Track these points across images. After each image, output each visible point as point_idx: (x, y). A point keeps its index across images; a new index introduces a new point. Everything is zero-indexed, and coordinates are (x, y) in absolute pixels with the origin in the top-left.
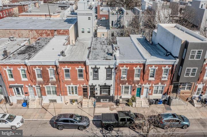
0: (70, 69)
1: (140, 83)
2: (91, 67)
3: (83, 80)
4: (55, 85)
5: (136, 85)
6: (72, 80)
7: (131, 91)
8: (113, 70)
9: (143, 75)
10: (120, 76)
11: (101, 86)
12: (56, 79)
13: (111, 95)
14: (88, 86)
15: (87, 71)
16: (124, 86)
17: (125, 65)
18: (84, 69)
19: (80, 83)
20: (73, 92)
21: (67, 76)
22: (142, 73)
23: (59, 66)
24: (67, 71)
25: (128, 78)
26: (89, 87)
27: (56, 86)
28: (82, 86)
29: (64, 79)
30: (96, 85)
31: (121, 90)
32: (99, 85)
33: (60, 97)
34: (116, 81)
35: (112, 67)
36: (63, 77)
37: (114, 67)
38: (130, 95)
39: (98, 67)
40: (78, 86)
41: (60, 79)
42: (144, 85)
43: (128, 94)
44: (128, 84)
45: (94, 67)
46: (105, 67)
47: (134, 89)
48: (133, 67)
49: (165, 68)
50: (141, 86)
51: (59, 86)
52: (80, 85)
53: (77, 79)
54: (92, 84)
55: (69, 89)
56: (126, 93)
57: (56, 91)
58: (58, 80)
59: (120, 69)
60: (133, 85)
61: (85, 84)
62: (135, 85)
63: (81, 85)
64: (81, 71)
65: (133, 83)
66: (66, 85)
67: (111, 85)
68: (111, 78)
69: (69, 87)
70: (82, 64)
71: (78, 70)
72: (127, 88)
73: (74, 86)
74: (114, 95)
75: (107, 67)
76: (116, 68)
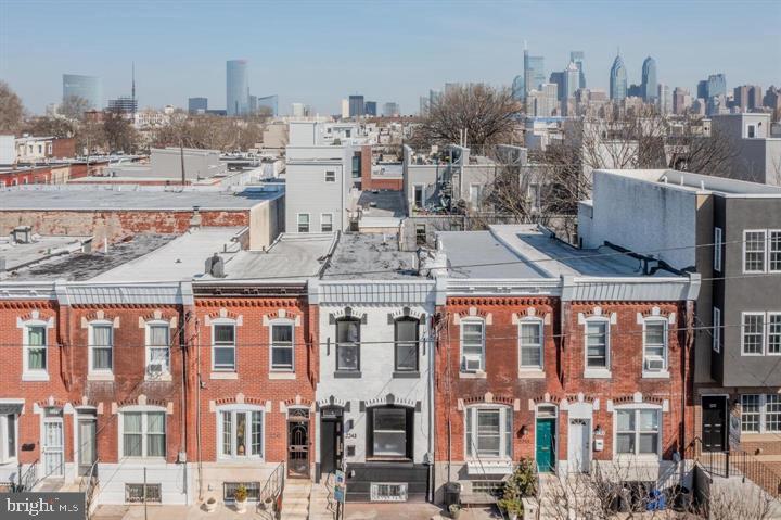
0: (239, 322)
1: (547, 396)
2: (331, 315)
3: (293, 377)
4: (165, 405)
5: (533, 406)
6: (244, 378)
7: (508, 436)
8: (421, 326)
9: (554, 352)
10: (456, 356)
11: (370, 411)
12: (174, 373)
13: (418, 458)
14: (312, 408)
15: (312, 331)
16: (475, 408)
17: (472, 303)
18: (298, 322)
19: (278, 392)
20: (241, 441)
21: (225, 357)
22: (552, 344)
23: (194, 309)
24: (225, 333)
25: (491, 369)
26: (318, 415)
27: (170, 409)
28: (284, 408)
29: (208, 372)
30: (348, 403)
31: (465, 433)
32: (362, 403)
33: (179, 466)
34: (437, 382)
35: (417, 312)
36: (205, 363)
37: (427, 315)
38: (509, 459)
39: (357, 312)
40: (268, 408)
41: (192, 374)
42: (564, 405)
43: (498, 453)
44: (496, 399)
45: (340, 312)
46: (390, 316)
47: (523, 427)
48: (510, 315)
49: (649, 318)
50: (552, 410)
51: (183, 409)
52: (276, 407)
53: (264, 373)
54: (332, 398)
55: (227, 428)
56: (489, 446)
57: (164, 436)
58: (183, 376)
59: (452, 324)
60: (517, 407)
61: (298, 399)
62: (524, 405)
63: (282, 404)
64: (284, 333)
65: (517, 394)
66: (212, 402)
67: (419, 403)
68: (418, 369)
69: (227, 415)
70: (293, 300)
71: (274, 327)
72: (490, 420)
73: (248, 409)
74: (431, 461)
75: (398, 312)
76: (436, 319)
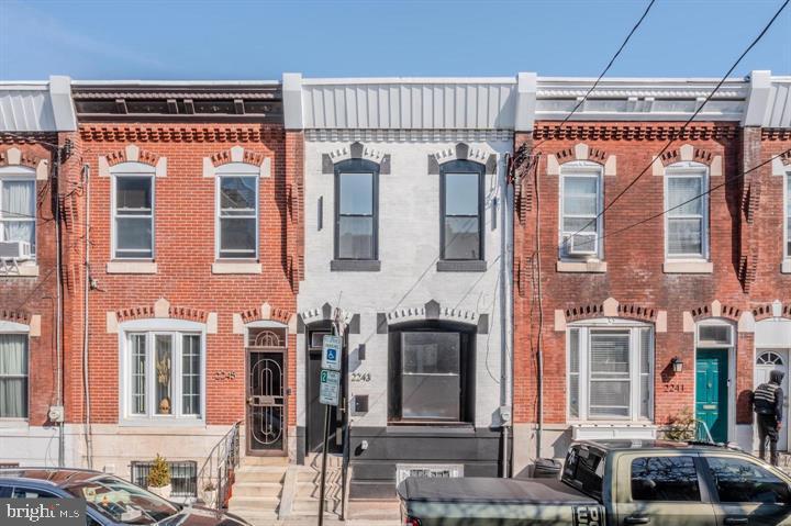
1: (716, 307)
2: (325, 157)
4: (26, 320)
5: (690, 324)
6: (167, 272)
7: (646, 383)
10: (552, 232)
11: (396, 331)
12: (43, 262)
13: (484, 418)
14: (292, 327)
16: (585, 327)
18: (266, 169)
19: (226, 298)
21: (136, 236)
23: (76, 139)
24: (136, 190)
25: (614, 255)
26: (301, 339)
27: (34, 327)
28: (240, 327)
29: (105, 259)
30: (357, 318)
31: (568, 373)
32: (381, 318)
33: (50, 431)
36: (98, 244)
37: (498, 158)
38: (648, 423)
39: (373, 151)
40: (211, 325)
41: (75, 260)
42: (747, 321)
43: (625, 412)
44: (624, 310)
46: (432, 159)
47: (673, 362)
48: (648, 157)
50: (720, 334)
51: (60, 328)
52: (225, 324)
53: (204, 262)
54: (327, 308)
57: (26, 379)
58: (58, 270)
59: (544, 175)
60: (662, 322)
61: (266, 309)
62: (675, 322)
63: (237, 318)
65: (662, 303)
66: (111, 316)
67: (484, 317)
68: (481, 256)
69: (140, 341)
70: (257, 127)
72: (614, 349)
73: (178, 328)
74: (507, 417)
75: (446, 151)
76: (517, 158)
